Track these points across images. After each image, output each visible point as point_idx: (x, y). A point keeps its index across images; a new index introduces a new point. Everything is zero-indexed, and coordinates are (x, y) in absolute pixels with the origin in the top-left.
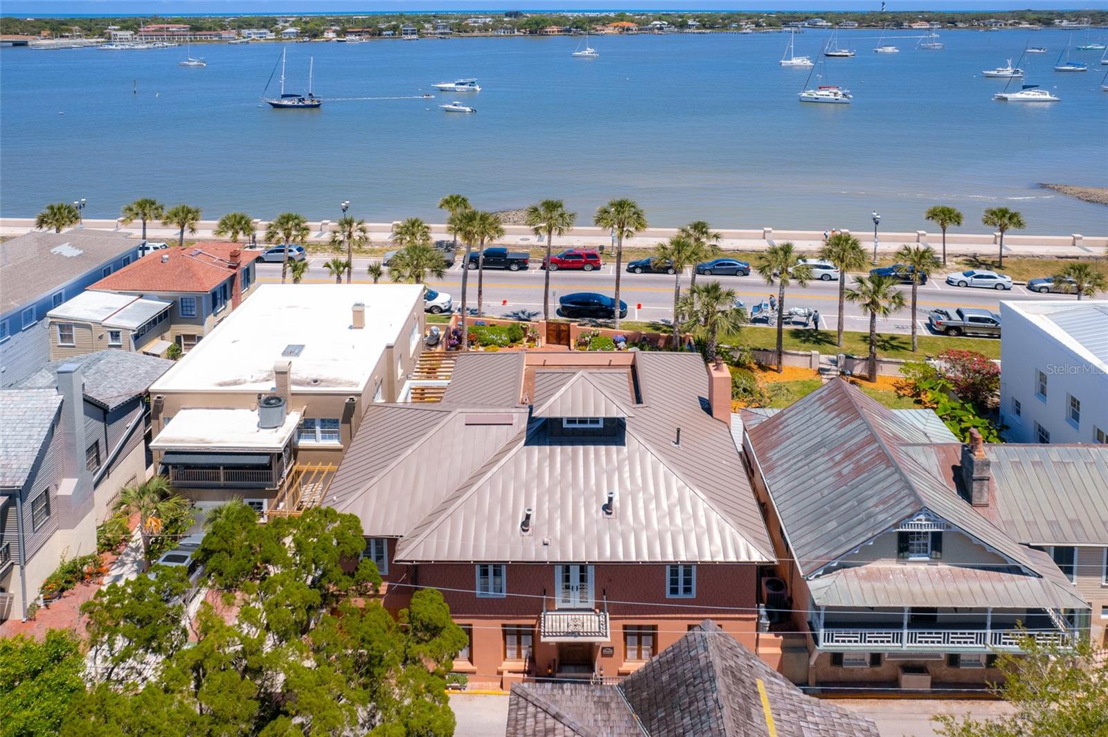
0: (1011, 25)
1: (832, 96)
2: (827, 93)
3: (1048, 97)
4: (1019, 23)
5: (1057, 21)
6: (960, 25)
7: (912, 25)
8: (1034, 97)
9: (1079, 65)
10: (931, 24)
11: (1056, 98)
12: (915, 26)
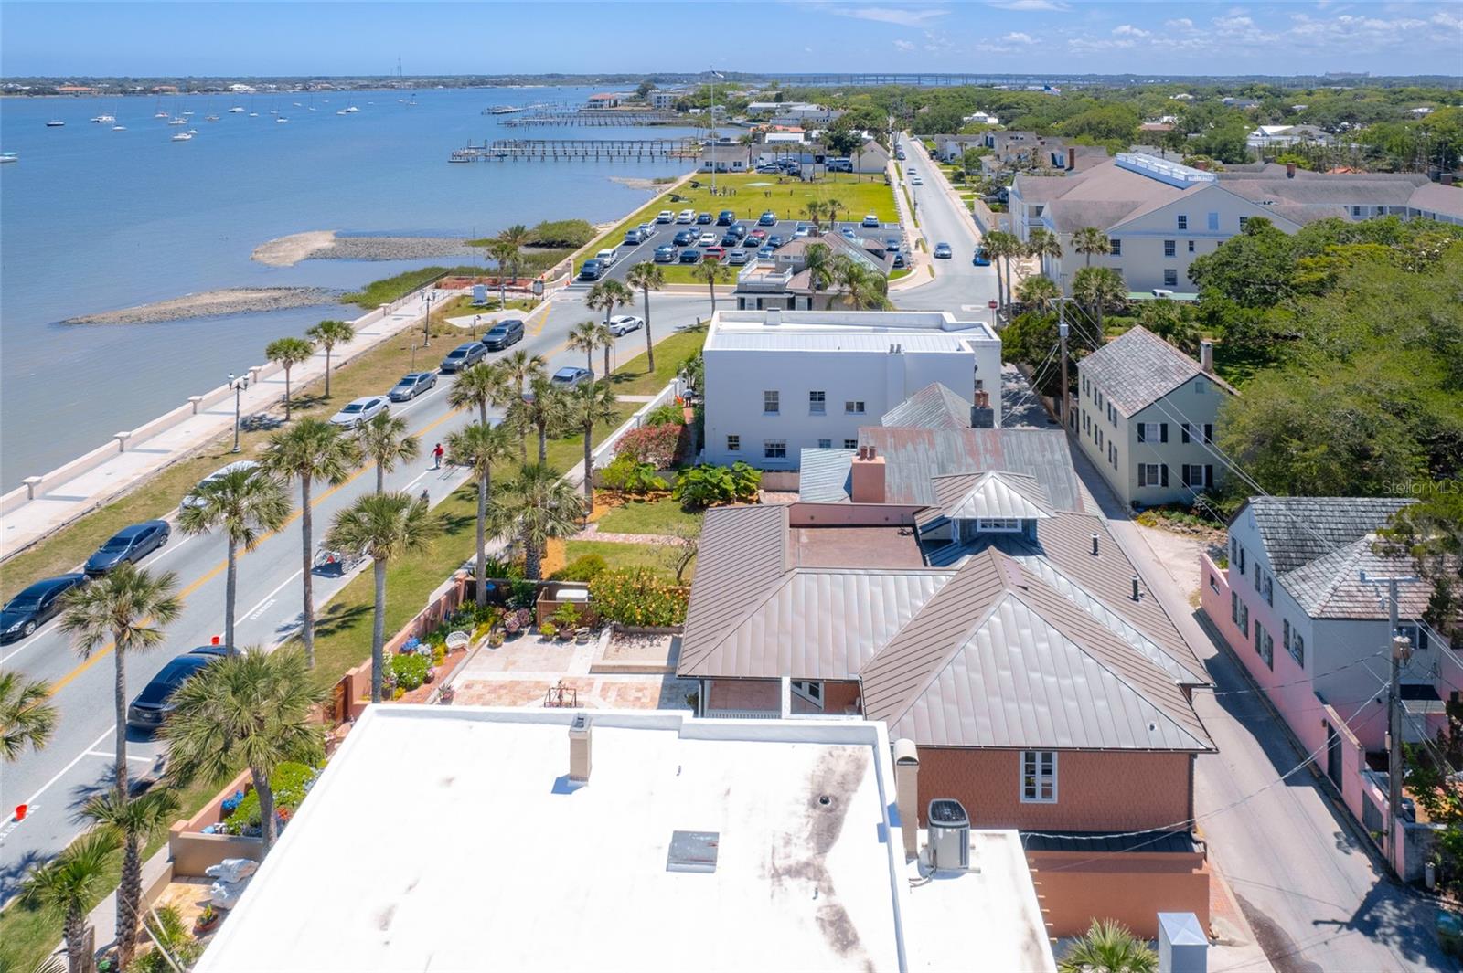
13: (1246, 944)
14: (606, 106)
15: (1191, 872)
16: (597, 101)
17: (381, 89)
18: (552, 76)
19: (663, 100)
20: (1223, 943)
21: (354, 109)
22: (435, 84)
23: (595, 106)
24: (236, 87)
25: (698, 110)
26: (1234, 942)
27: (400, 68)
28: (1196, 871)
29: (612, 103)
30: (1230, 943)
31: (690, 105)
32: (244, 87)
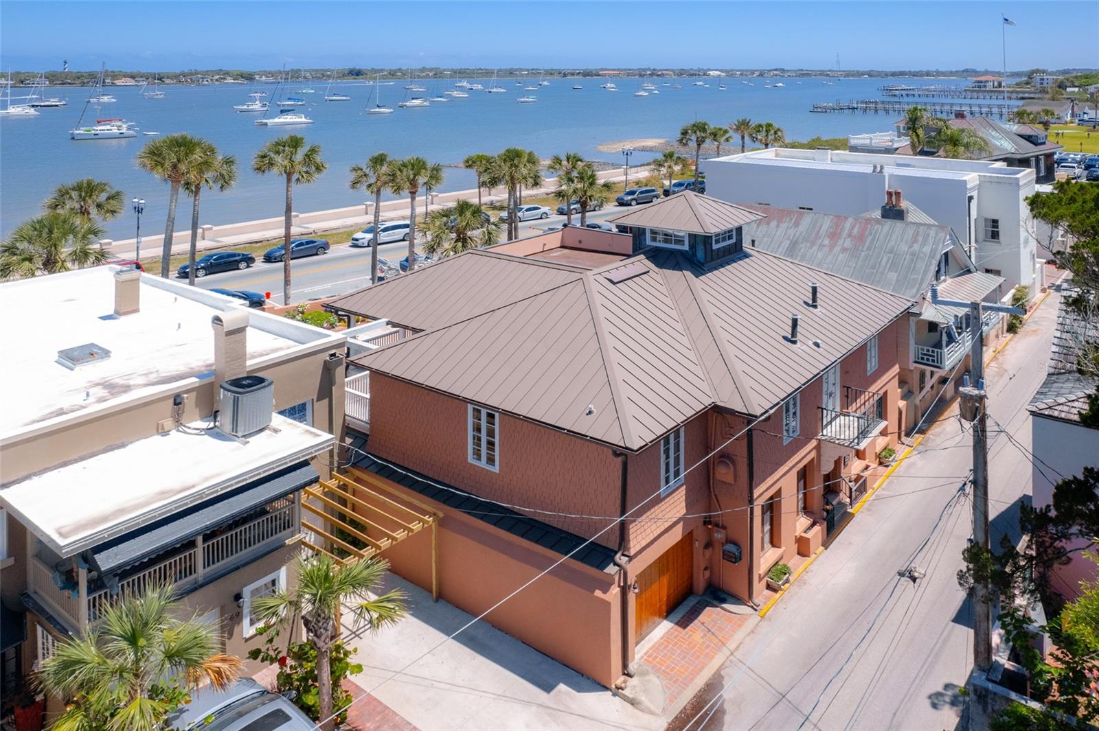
0: (217, 80)
1: (115, 130)
2: (109, 127)
3: (304, 120)
4: (224, 79)
5: (257, 77)
6: (167, 81)
7: (115, 82)
8: (291, 120)
9: (298, 100)
10: (136, 81)
11: (310, 121)
12: (118, 82)
13: (652, 713)
14: (990, 86)
15: (593, 592)
16: (981, 82)
17: (818, 77)
18: (967, 71)
19: (1045, 82)
20: (625, 698)
21: (780, 84)
22: (863, 74)
23: (979, 87)
24: (711, 73)
25: (1077, 89)
26: (639, 703)
27: (838, 62)
28: (598, 593)
29: (996, 84)
30: (633, 702)
31: (1068, 84)
32: (718, 73)
